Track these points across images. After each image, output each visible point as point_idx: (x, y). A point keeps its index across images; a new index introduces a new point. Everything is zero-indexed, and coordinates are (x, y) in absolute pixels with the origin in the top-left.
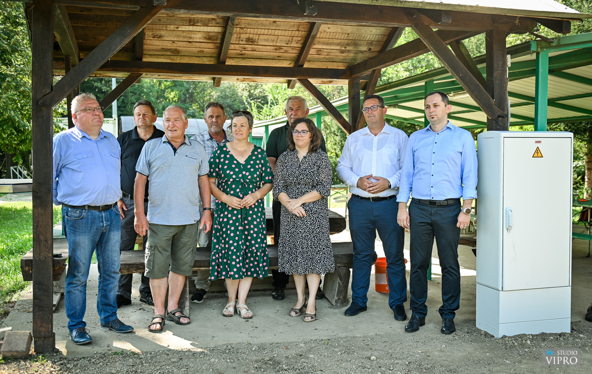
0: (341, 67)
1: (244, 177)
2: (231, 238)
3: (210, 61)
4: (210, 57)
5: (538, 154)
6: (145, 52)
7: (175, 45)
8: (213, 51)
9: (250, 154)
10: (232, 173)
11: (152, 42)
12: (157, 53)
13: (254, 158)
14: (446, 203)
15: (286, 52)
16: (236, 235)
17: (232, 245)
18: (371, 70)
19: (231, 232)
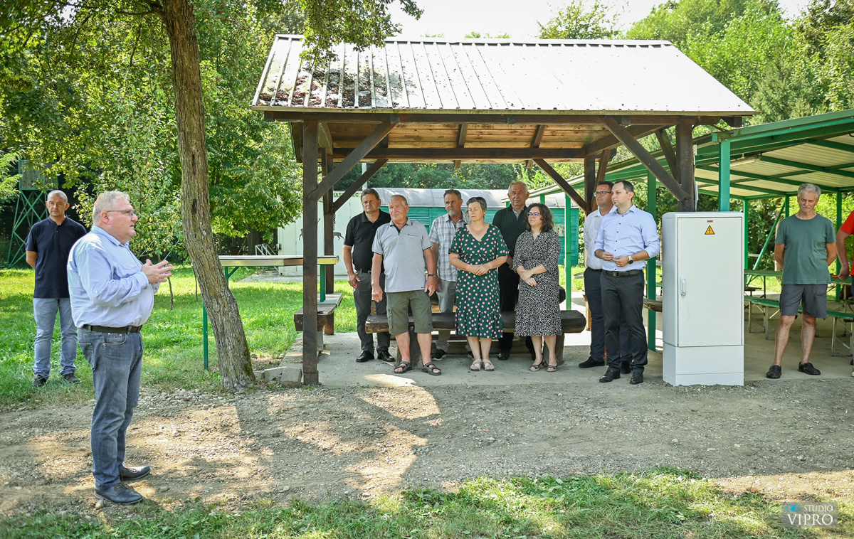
0: (578, 146)
1: (482, 252)
2: (468, 302)
3: (450, 145)
4: (450, 141)
5: (710, 231)
6: (390, 140)
7: (417, 133)
8: (453, 136)
9: (486, 233)
10: (471, 249)
11: (396, 131)
12: (401, 140)
13: (489, 236)
14: (627, 274)
15: (521, 134)
16: (472, 300)
17: (469, 308)
18: (602, 150)
19: (469, 297)
